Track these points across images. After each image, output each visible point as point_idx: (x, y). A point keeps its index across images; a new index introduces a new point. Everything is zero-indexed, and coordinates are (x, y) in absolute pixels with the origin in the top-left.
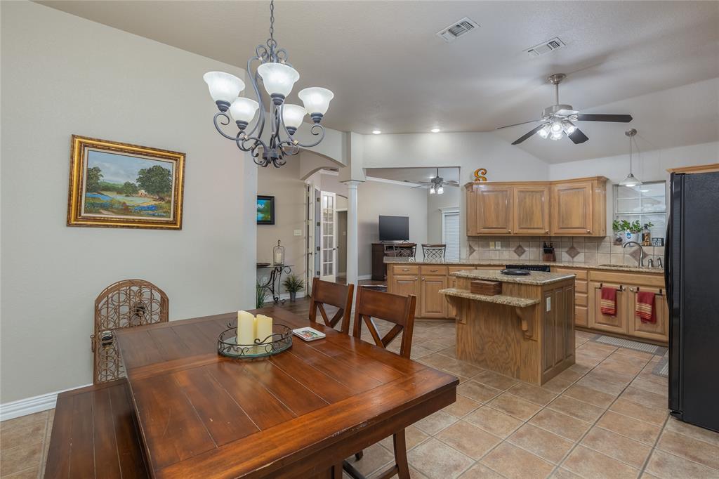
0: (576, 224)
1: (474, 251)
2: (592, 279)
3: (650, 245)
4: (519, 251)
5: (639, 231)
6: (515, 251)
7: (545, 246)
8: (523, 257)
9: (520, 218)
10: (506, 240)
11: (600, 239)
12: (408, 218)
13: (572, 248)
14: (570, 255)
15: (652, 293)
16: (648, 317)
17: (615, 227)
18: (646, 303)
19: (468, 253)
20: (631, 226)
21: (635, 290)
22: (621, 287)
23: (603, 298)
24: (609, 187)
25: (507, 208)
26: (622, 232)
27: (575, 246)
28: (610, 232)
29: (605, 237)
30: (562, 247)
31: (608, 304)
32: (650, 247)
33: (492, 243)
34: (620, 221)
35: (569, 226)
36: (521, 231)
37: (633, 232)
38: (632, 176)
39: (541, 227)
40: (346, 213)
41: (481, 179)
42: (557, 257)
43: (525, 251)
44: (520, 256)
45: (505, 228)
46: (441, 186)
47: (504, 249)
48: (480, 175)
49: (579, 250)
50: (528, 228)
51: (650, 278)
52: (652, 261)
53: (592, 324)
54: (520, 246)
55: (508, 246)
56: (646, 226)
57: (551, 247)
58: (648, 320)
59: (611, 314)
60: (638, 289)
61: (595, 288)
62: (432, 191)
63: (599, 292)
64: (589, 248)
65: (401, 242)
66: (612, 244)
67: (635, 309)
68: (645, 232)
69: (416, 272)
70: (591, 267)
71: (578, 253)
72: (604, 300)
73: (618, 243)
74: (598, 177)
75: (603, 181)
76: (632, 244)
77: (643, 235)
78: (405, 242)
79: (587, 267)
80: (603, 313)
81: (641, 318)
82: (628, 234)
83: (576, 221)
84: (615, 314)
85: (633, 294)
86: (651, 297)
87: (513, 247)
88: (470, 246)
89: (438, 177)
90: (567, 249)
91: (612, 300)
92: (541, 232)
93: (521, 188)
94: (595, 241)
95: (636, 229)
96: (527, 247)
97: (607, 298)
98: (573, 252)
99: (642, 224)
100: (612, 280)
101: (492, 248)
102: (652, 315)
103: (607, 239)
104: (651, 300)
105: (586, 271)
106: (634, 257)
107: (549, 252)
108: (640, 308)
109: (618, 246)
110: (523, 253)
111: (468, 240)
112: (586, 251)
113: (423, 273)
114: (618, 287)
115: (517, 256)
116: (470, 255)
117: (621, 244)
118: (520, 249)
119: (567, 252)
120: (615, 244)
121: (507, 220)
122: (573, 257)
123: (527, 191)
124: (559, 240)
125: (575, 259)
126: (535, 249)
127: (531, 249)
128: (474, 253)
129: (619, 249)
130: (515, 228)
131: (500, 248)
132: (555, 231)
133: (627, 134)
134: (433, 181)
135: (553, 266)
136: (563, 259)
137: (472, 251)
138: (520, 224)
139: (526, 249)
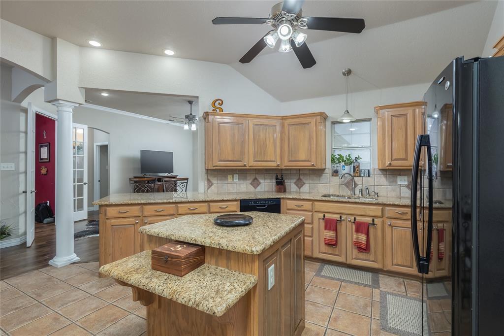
0: (303, 157)
1: (212, 184)
2: (316, 210)
3: (360, 176)
4: (255, 183)
5: (351, 163)
6: (251, 184)
7: (277, 178)
8: (259, 189)
9: (255, 152)
10: (243, 172)
11: (322, 171)
12: (172, 153)
13: (299, 179)
14: (297, 185)
15: (367, 223)
16: (363, 247)
17: (333, 160)
18: (362, 233)
19: (206, 187)
20: (345, 159)
21: (353, 221)
22: (341, 217)
23: (326, 229)
24: (328, 124)
25: (243, 143)
26: (338, 165)
27: (301, 177)
28: (329, 165)
29: (325, 169)
30: (292, 179)
31: (330, 234)
32: (359, 178)
33: (230, 177)
34: (337, 153)
35: (297, 159)
36: (256, 164)
37: (346, 164)
38: (348, 112)
39: (273, 160)
40: (106, 146)
41: (218, 110)
42: (287, 188)
43: (260, 183)
44: (255, 188)
45: (241, 161)
46: (194, 123)
47: (242, 181)
48: (218, 105)
49: (305, 181)
50: (262, 161)
51: (364, 208)
52: (362, 191)
53: (317, 254)
54: (256, 179)
55: (245, 179)
56: (357, 159)
57: (282, 178)
58: (364, 250)
59: (332, 244)
60: (355, 219)
61: (319, 219)
62: (186, 127)
63: (323, 224)
64: (313, 180)
65: (166, 174)
66: (331, 175)
67: (352, 239)
68: (356, 164)
69: (138, 214)
70: (316, 198)
71: (304, 184)
72: (327, 231)
73: (335, 174)
74: (321, 113)
75: (324, 117)
76: (346, 175)
77: (354, 167)
78: (169, 175)
79: (312, 198)
80: (326, 244)
81: (358, 247)
82: (343, 166)
83: (302, 156)
84: (336, 245)
85: (350, 224)
86: (366, 227)
87: (249, 180)
88: (209, 180)
89: (191, 114)
90: (295, 181)
91: (333, 231)
92: (273, 165)
93: (256, 121)
94: (317, 172)
95: (348, 162)
96: (262, 179)
97: (330, 229)
98: (300, 184)
99: (353, 158)
100: (333, 211)
101: (230, 180)
102: (367, 244)
103: (327, 171)
104: (366, 229)
105: (311, 203)
106: (347, 187)
107: (280, 184)
108: (357, 239)
109: (335, 177)
110: (258, 185)
111: (207, 173)
112: (310, 182)
113: (146, 214)
114: (337, 217)
115: (254, 189)
116: (208, 188)
117: (337, 176)
118: (256, 181)
119: (295, 183)
120: (332, 176)
121: (242, 153)
122: (300, 188)
123: (261, 125)
124: (289, 172)
125: (302, 189)
126: (269, 181)
127: (266, 181)
128: (213, 187)
129: (336, 180)
130: (250, 162)
131: (237, 181)
132: (286, 164)
133: (344, 74)
134: (187, 117)
135: (283, 198)
136: (292, 190)
137: (210, 184)
138: (254, 157)
139: (261, 181)
